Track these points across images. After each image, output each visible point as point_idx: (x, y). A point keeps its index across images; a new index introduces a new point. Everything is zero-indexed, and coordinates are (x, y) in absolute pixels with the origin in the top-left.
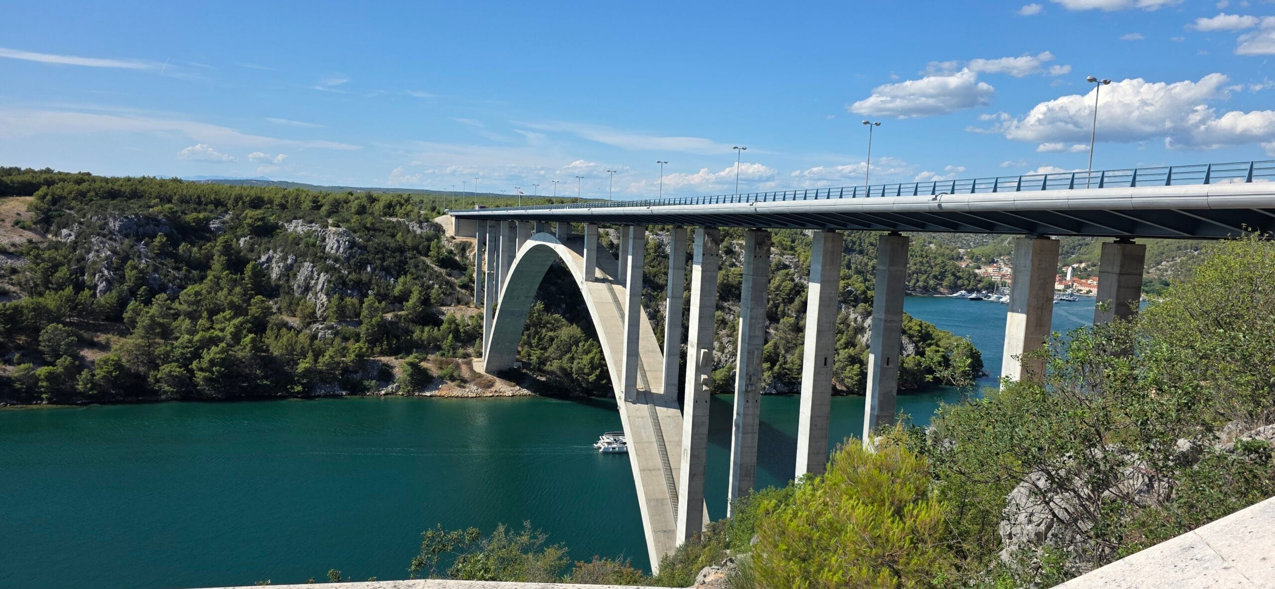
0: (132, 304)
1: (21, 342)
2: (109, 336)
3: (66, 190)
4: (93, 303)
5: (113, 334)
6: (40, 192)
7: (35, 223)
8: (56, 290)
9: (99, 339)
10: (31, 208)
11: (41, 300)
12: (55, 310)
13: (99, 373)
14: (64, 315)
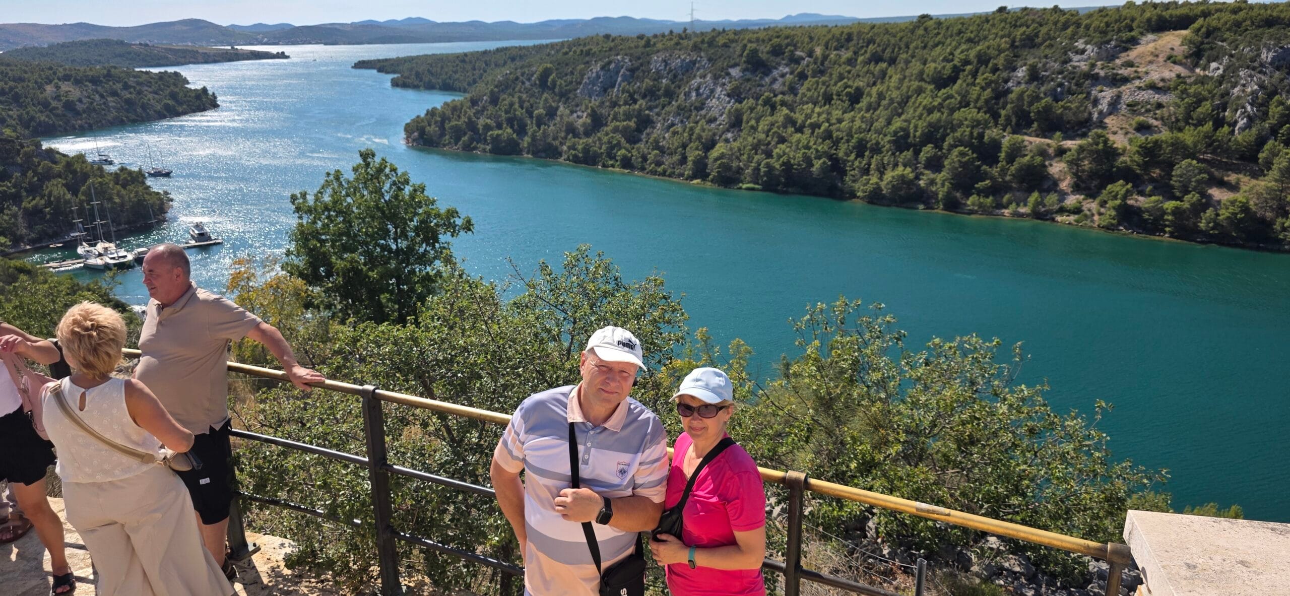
0: (1270, 143)
1: (1155, 175)
2: (1241, 176)
3: (1222, 21)
4: (1230, 140)
5: (1245, 175)
6: (1196, 25)
7: (1186, 57)
8: (1196, 126)
9: (1230, 178)
10: (1185, 41)
11: (1180, 135)
12: (1191, 145)
13: (1224, 214)
14: (1199, 152)
